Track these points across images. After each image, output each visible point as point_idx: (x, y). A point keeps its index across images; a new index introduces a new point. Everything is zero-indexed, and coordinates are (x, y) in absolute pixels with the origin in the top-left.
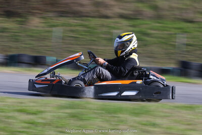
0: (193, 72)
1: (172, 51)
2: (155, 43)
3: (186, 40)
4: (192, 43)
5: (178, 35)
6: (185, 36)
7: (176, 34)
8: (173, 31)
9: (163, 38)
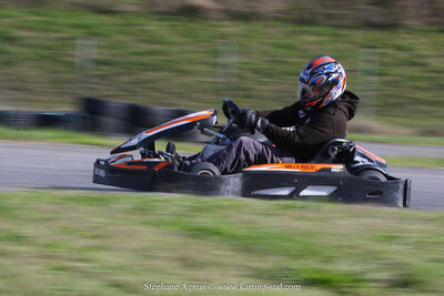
0: (110, 121)
1: (67, 76)
2: (29, 59)
3: (95, 51)
4: (109, 58)
5: (78, 42)
6: (94, 42)
7: (74, 38)
8: (68, 33)
9: (48, 48)
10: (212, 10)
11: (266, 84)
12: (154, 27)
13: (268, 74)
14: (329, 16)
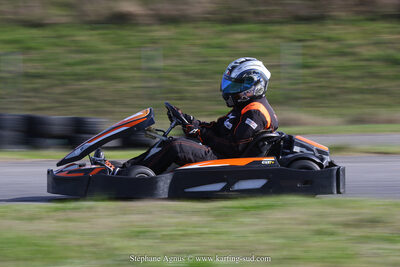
10: (141, 15)
11: (198, 84)
12: (85, 37)
13: (200, 75)
14: (257, 13)
